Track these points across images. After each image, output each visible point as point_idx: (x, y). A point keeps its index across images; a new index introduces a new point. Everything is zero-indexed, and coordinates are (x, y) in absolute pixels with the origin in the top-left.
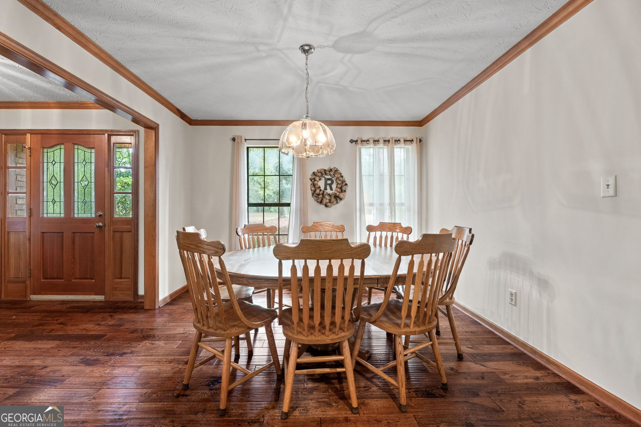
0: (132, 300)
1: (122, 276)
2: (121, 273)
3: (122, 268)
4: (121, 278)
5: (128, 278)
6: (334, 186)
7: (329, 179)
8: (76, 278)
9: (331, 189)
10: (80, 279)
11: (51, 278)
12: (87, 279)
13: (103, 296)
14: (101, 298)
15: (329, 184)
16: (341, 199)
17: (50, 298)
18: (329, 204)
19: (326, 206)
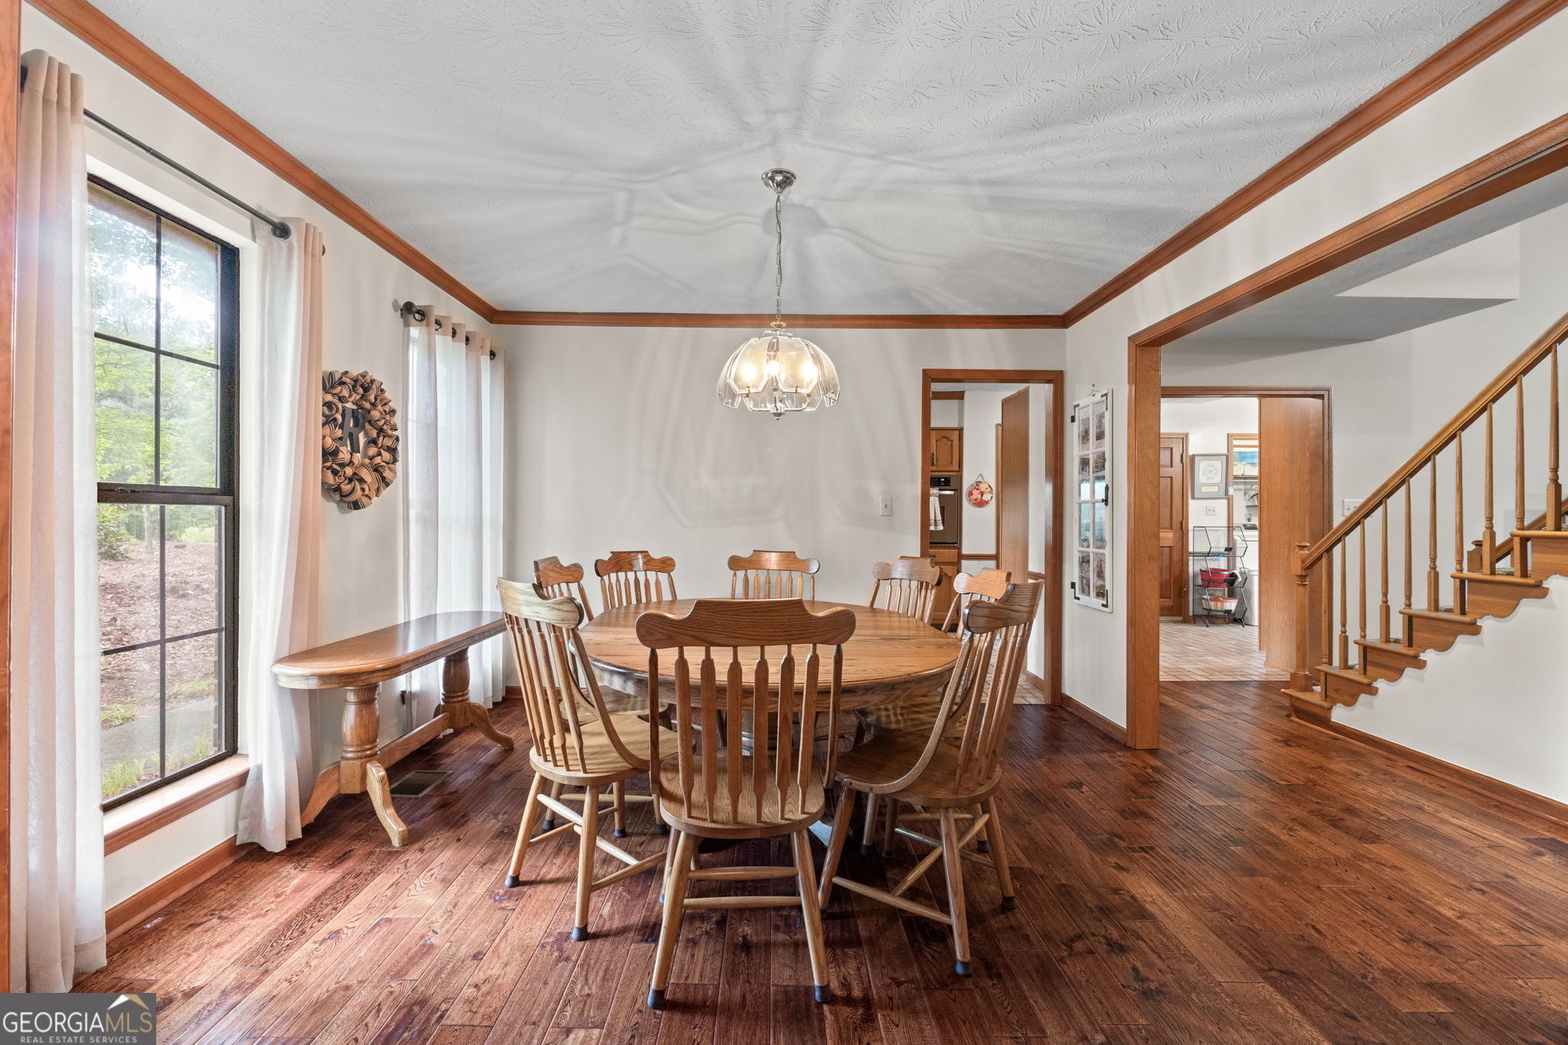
15: (351, 432)
16: (390, 484)
18: (365, 500)
19: (356, 506)
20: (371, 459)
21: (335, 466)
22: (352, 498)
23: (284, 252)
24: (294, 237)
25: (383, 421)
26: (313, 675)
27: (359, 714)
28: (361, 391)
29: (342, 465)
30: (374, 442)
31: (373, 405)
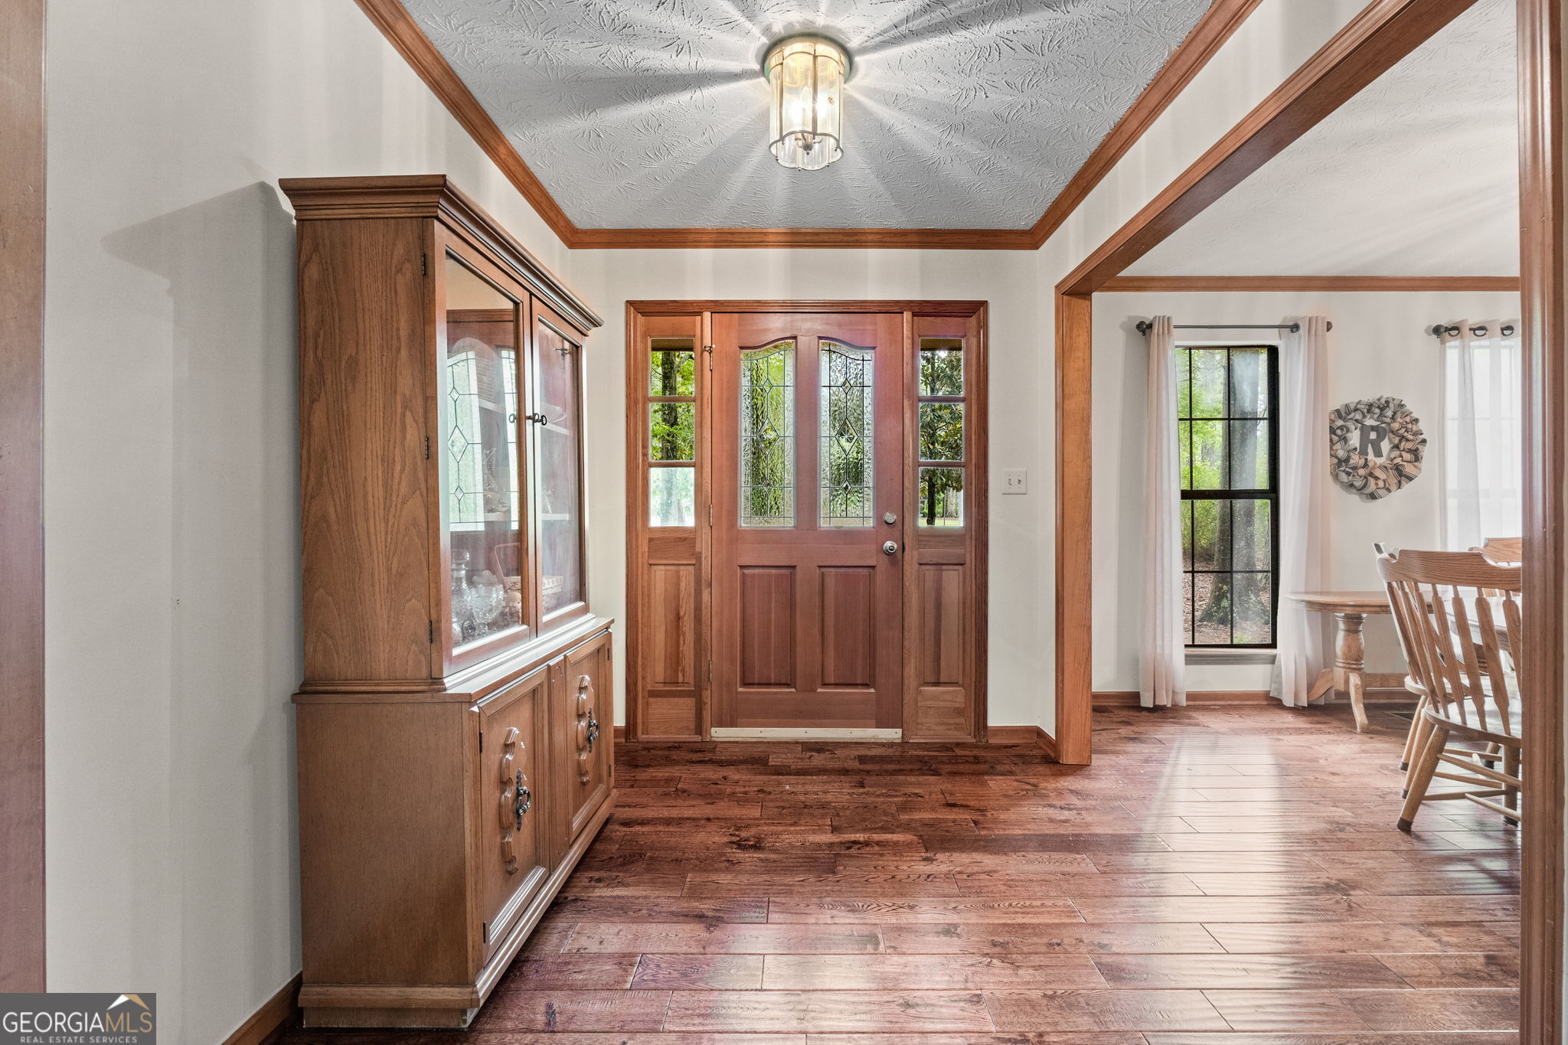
0: (974, 741)
1: (939, 678)
2: (937, 671)
3: (939, 658)
4: (937, 684)
5: (956, 684)
6: (1385, 446)
7: (1373, 428)
8: (825, 685)
9: (1378, 453)
10: (837, 685)
11: (760, 685)
12: (855, 685)
13: (899, 731)
14: (893, 734)
15: (1373, 442)
16: (1410, 479)
17: (761, 735)
18: (1381, 492)
19: (1373, 496)
20: (1392, 460)
21: (1347, 469)
22: (1368, 490)
23: (1297, 340)
24: (1303, 330)
25: (1403, 430)
26: (1303, 601)
27: (1346, 639)
28: (1377, 411)
29: (1355, 468)
30: (1397, 447)
31: (1393, 418)
